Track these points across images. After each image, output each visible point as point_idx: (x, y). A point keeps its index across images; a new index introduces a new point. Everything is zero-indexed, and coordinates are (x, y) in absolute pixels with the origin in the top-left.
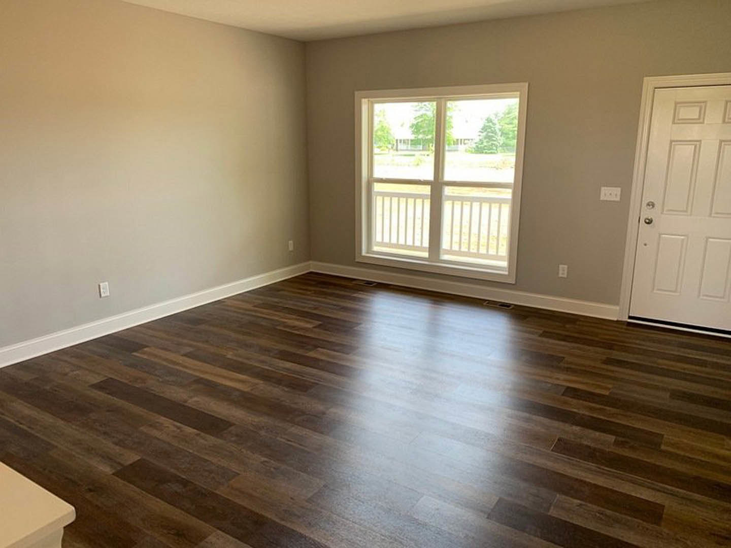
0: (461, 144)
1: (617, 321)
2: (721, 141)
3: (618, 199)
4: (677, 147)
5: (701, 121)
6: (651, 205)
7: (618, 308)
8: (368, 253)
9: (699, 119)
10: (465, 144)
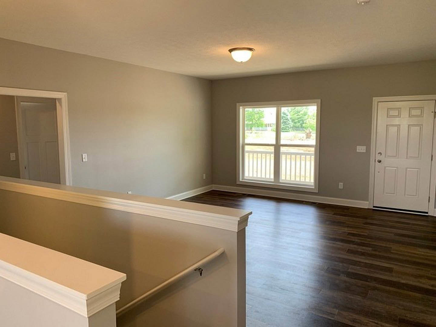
0: (269, 126)
1: (368, 209)
2: (409, 125)
3: (365, 151)
4: (390, 128)
5: (399, 116)
6: (380, 153)
7: (368, 202)
8: (242, 180)
9: (398, 115)
10: (271, 126)
